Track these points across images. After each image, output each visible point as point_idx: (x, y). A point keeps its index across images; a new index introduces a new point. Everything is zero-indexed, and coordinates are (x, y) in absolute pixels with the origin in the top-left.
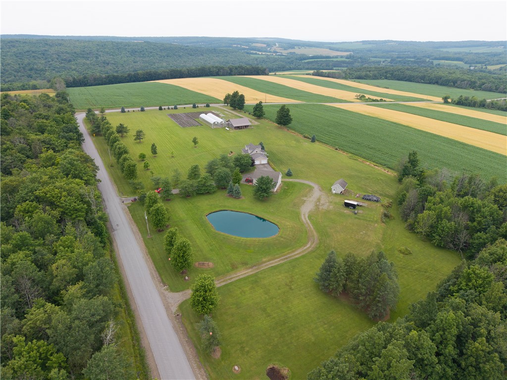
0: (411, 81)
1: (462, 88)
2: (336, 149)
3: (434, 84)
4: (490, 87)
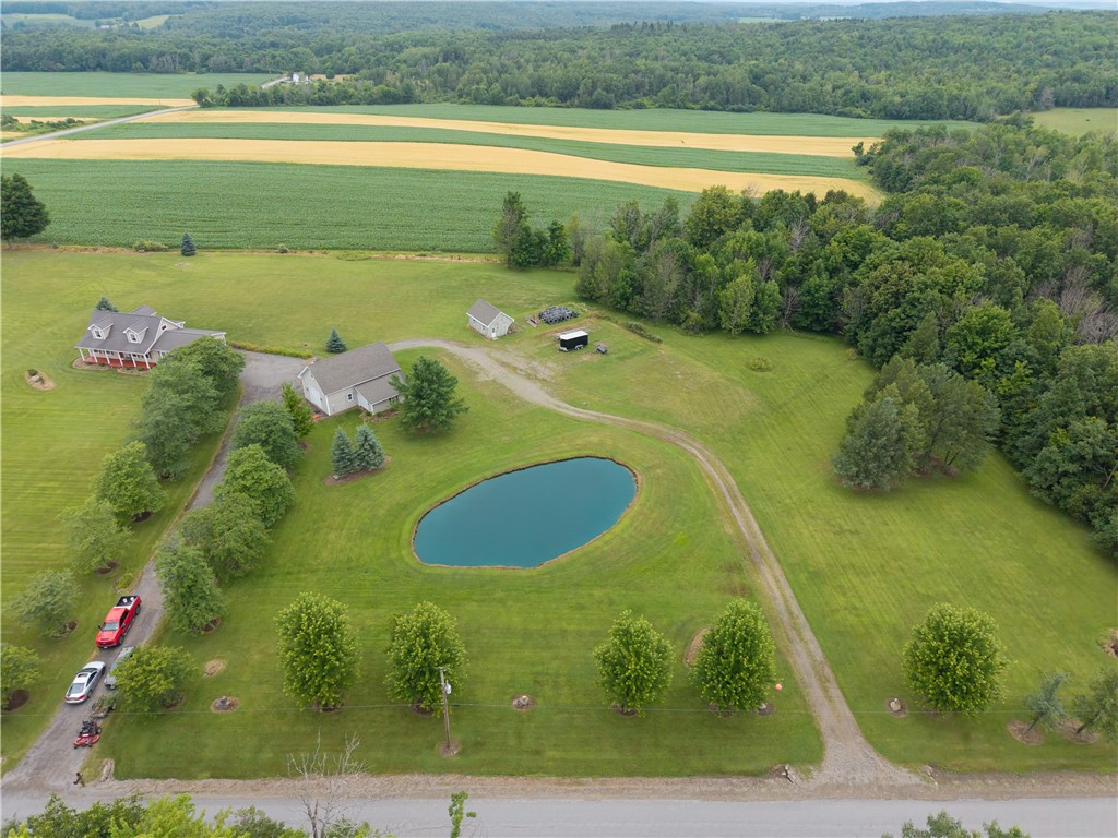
0: (28, 69)
1: (166, 72)
2: (284, 251)
3: (94, 70)
4: (226, 63)
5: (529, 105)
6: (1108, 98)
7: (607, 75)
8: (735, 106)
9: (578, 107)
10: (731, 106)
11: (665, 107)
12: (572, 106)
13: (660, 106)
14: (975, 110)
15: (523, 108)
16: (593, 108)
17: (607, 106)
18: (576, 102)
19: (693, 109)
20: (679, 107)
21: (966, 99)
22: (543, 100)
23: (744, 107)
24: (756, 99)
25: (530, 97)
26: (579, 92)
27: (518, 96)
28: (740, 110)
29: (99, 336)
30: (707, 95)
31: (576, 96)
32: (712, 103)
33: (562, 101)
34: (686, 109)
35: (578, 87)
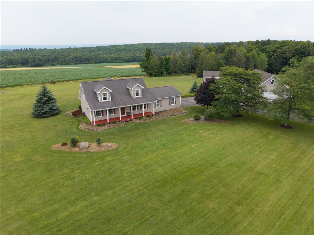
7: (38, 57)
8: (85, 63)
11: (62, 64)
13: (60, 64)
18: (29, 65)
20: (67, 64)
22: (15, 65)
23: (87, 62)
24: (89, 61)
25: (8, 65)
26: (30, 61)
27: (4, 65)
28: (86, 64)
29: (105, 98)
30: (74, 60)
31: (28, 63)
32: (77, 62)
33: (24, 65)
34: (70, 64)
35: (28, 61)
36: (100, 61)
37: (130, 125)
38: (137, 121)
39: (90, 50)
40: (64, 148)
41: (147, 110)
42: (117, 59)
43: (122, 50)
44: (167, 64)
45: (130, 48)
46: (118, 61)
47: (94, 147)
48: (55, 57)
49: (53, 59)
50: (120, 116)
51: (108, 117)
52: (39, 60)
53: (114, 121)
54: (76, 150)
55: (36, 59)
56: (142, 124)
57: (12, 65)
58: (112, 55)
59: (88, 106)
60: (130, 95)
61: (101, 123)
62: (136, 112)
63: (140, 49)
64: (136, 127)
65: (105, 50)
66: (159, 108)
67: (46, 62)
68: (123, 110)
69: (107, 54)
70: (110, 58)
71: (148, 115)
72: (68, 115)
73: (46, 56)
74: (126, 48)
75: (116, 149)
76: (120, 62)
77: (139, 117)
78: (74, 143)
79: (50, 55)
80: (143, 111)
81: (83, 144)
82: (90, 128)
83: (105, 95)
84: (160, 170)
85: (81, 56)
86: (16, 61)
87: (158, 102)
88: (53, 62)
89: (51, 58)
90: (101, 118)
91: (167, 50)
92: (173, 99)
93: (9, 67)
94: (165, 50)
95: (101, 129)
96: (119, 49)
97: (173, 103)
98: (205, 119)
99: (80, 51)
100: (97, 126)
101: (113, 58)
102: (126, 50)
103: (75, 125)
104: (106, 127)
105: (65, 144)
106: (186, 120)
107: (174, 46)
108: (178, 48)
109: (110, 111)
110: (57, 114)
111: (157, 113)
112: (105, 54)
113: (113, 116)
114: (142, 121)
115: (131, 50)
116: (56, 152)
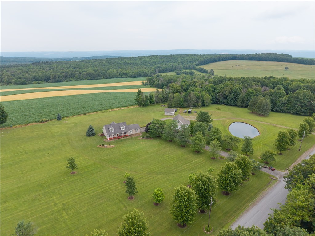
5: (35, 84)
6: (166, 71)
7: (58, 74)
8: (96, 78)
9: (52, 82)
10: (95, 78)
11: (77, 80)
12: (50, 82)
13: (76, 80)
14: (148, 74)
15: (33, 85)
16: (57, 82)
17: (61, 81)
18: (51, 81)
19: (85, 80)
20: (82, 80)
21: (145, 72)
22: (39, 82)
23: (99, 78)
24: (100, 76)
25: (34, 81)
26: (51, 78)
27: (31, 81)
28: (98, 79)
29: (112, 131)
30: (88, 76)
31: (50, 80)
32: (90, 78)
33: (46, 81)
34: (84, 80)
35: (50, 77)
36: (109, 77)
37: (120, 140)
38: (122, 138)
39: (100, 64)
40: (100, 146)
41: (126, 134)
42: (124, 74)
43: (129, 63)
44: (151, 99)
45: (137, 61)
46: (125, 77)
47: (108, 146)
48: (72, 73)
49: (70, 75)
50: (117, 136)
51: (113, 137)
52: (59, 77)
53: (115, 138)
54: (103, 147)
55: (56, 76)
56: (124, 139)
57: (37, 81)
58: (121, 69)
59: (106, 133)
60: (120, 129)
61: (111, 139)
62: (122, 135)
63: (146, 62)
64: (122, 141)
65: (114, 64)
66: (131, 133)
67: (64, 78)
68: (118, 135)
69: (116, 69)
70: (119, 73)
71: (127, 136)
72: (99, 136)
73: (64, 72)
74: (133, 62)
75: (114, 147)
76: (126, 78)
77: (123, 137)
78: (103, 145)
79: (68, 72)
80: (125, 134)
81: (106, 145)
82: (107, 141)
83: (112, 130)
84: (124, 152)
85: (94, 72)
86: (40, 78)
87: (131, 131)
88: (70, 77)
89: (68, 74)
90: (110, 137)
91: (170, 64)
92: (137, 130)
93: (34, 83)
94: (168, 65)
95: (110, 141)
96: (127, 63)
97: (137, 131)
98: (146, 138)
99: (92, 65)
100: (109, 140)
101: (121, 74)
102: (133, 63)
103: (102, 140)
104: (112, 141)
105: (100, 145)
106: (139, 138)
107: (178, 59)
108: (181, 61)
109: (114, 135)
110: (95, 135)
111: (130, 135)
112: (114, 69)
113: (114, 136)
114: (124, 138)
115: (137, 63)
116: (98, 147)
